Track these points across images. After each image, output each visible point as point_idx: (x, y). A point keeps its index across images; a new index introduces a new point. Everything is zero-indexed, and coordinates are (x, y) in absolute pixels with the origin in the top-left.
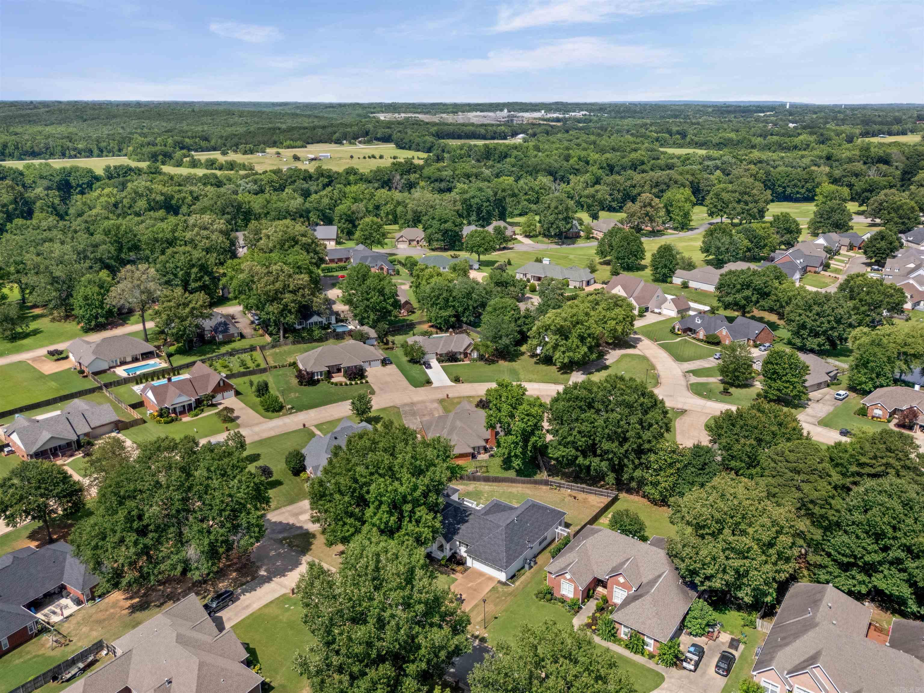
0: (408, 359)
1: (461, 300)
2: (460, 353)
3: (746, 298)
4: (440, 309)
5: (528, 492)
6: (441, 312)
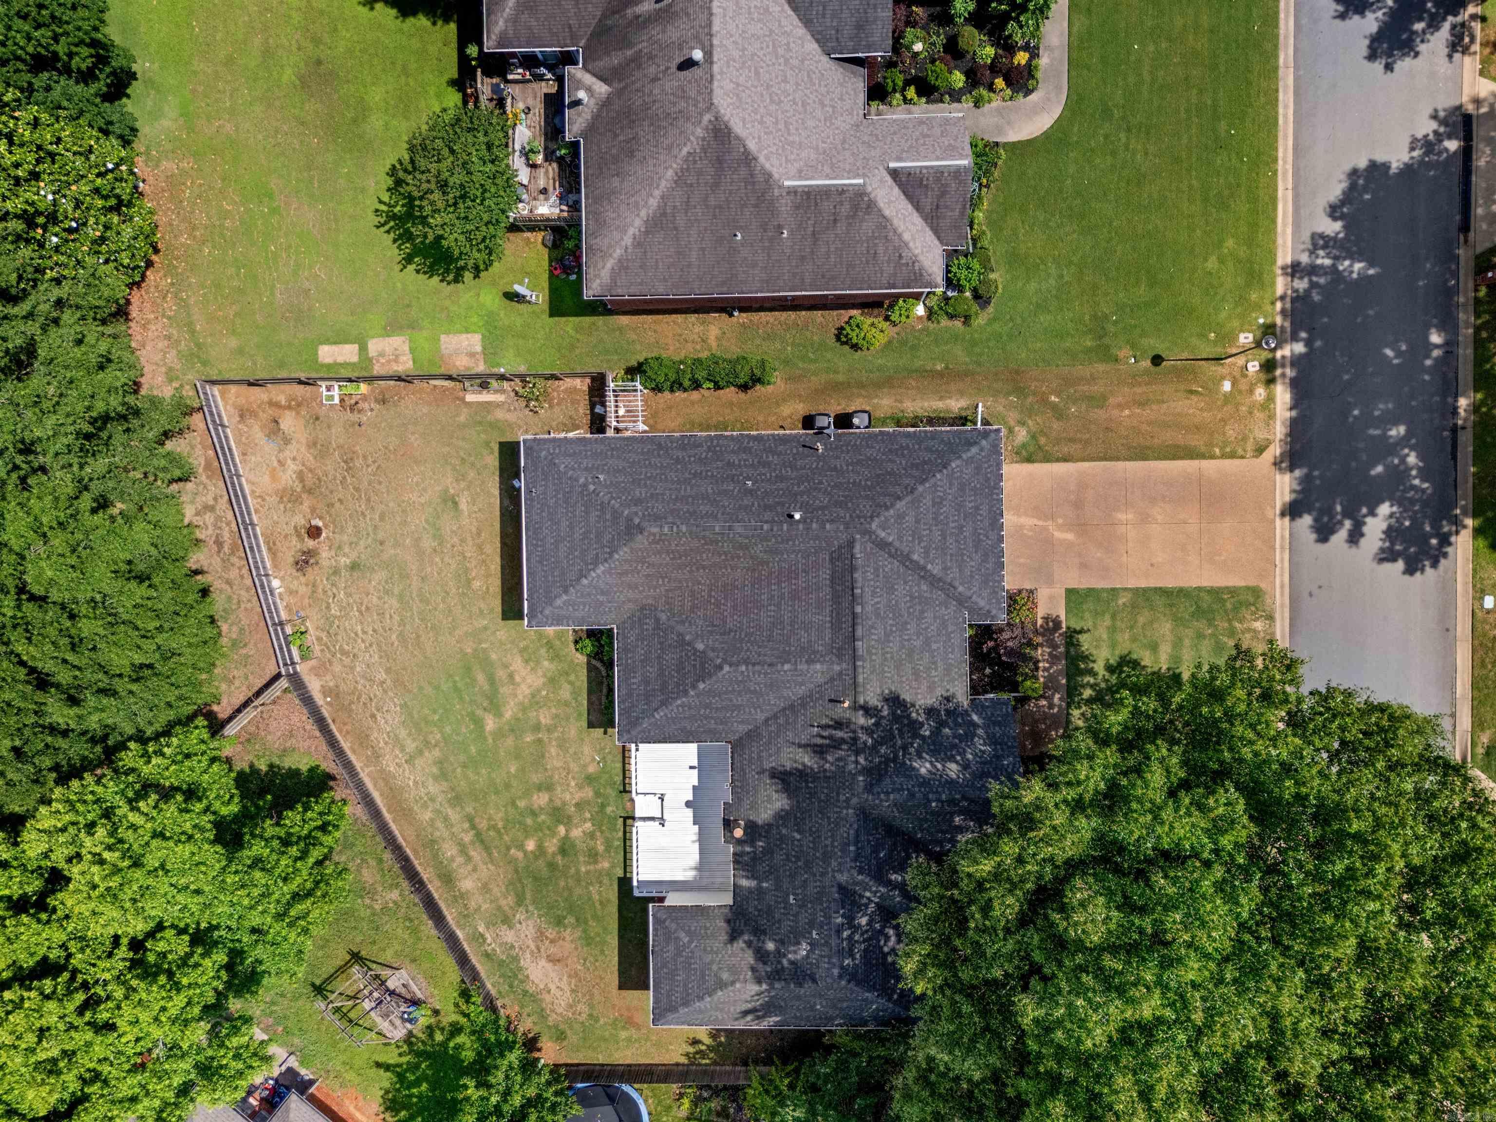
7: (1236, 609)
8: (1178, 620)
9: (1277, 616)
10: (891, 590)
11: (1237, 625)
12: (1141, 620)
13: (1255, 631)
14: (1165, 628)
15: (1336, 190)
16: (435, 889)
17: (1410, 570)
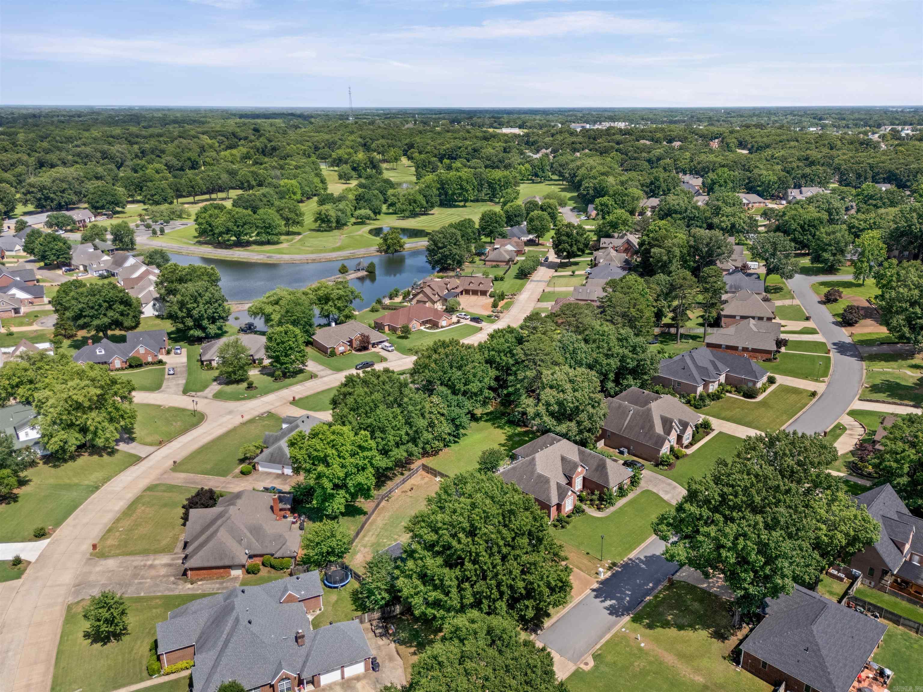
15: (648, 555)
16: (362, 534)
17: (610, 614)
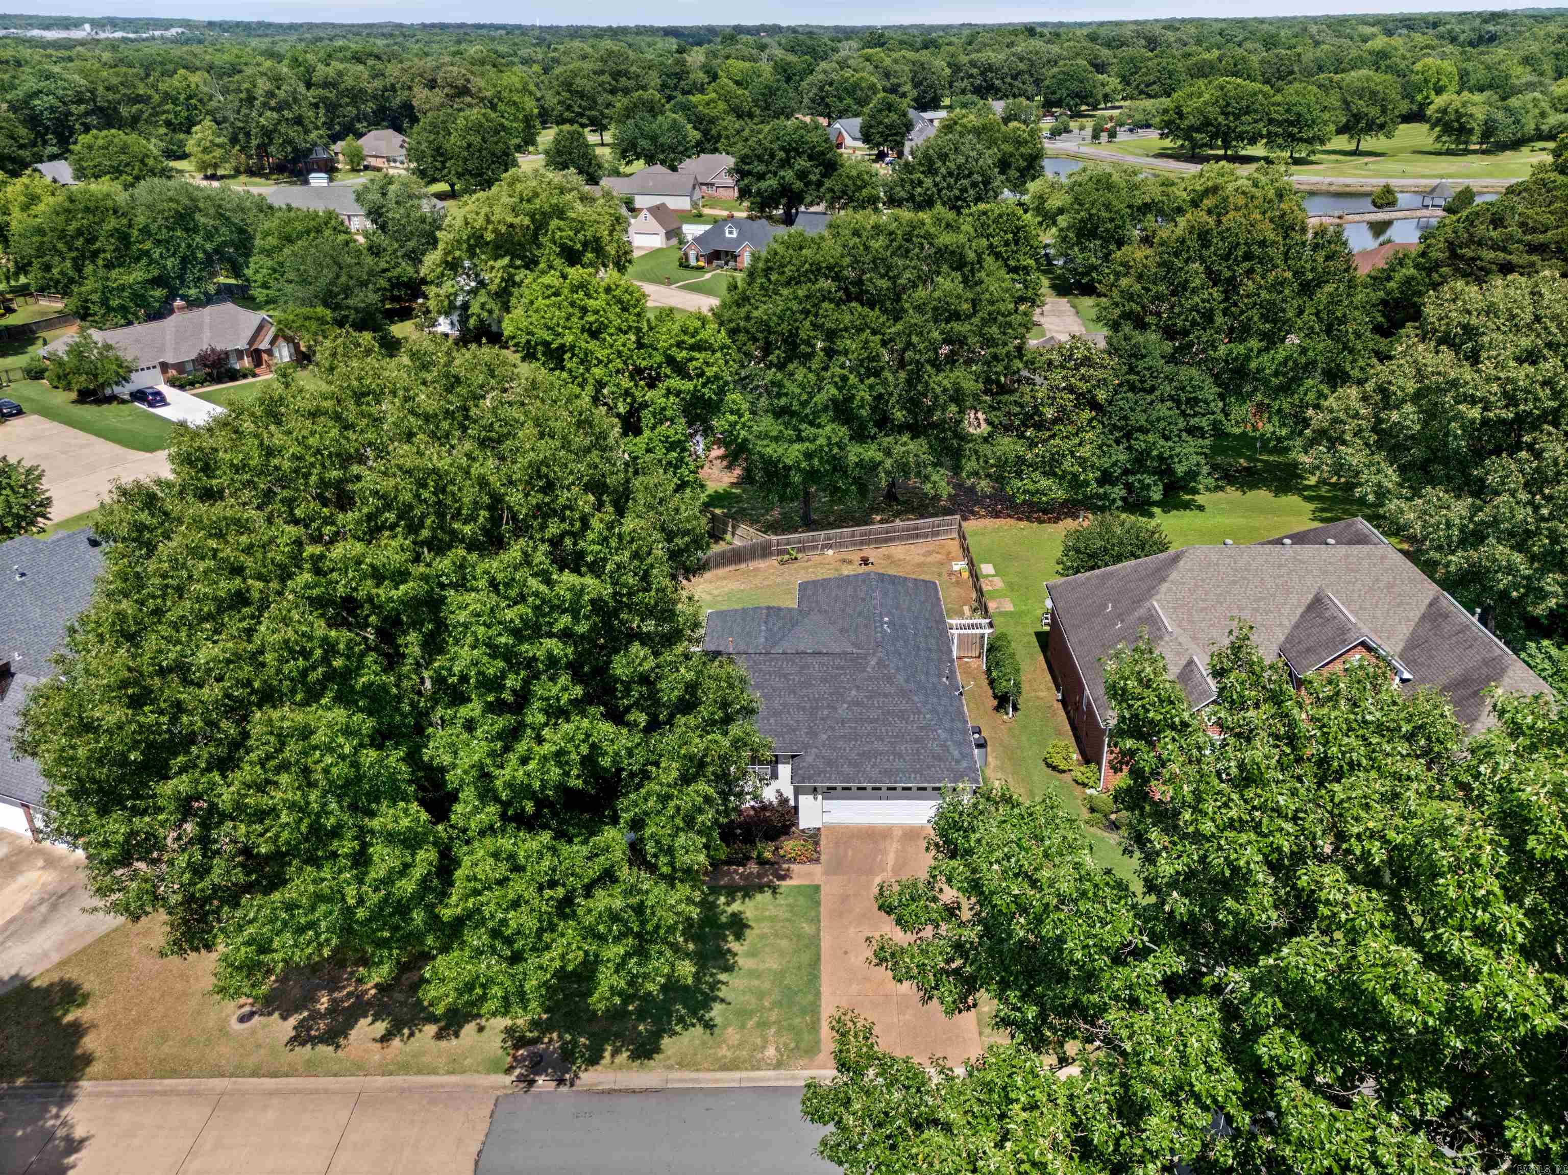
0: (74, 395)
1: (164, 234)
2: (240, 354)
3: (802, 175)
4: (109, 266)
5: (732, 585)
6: (114, 274)
7: (791, 1028)
8: (781, 974)
9: (782, 1072)
10: (824, 680)
11: (773, 1030)
12: (784, 943)
13: (764, 1047)
14: (772, 963)
